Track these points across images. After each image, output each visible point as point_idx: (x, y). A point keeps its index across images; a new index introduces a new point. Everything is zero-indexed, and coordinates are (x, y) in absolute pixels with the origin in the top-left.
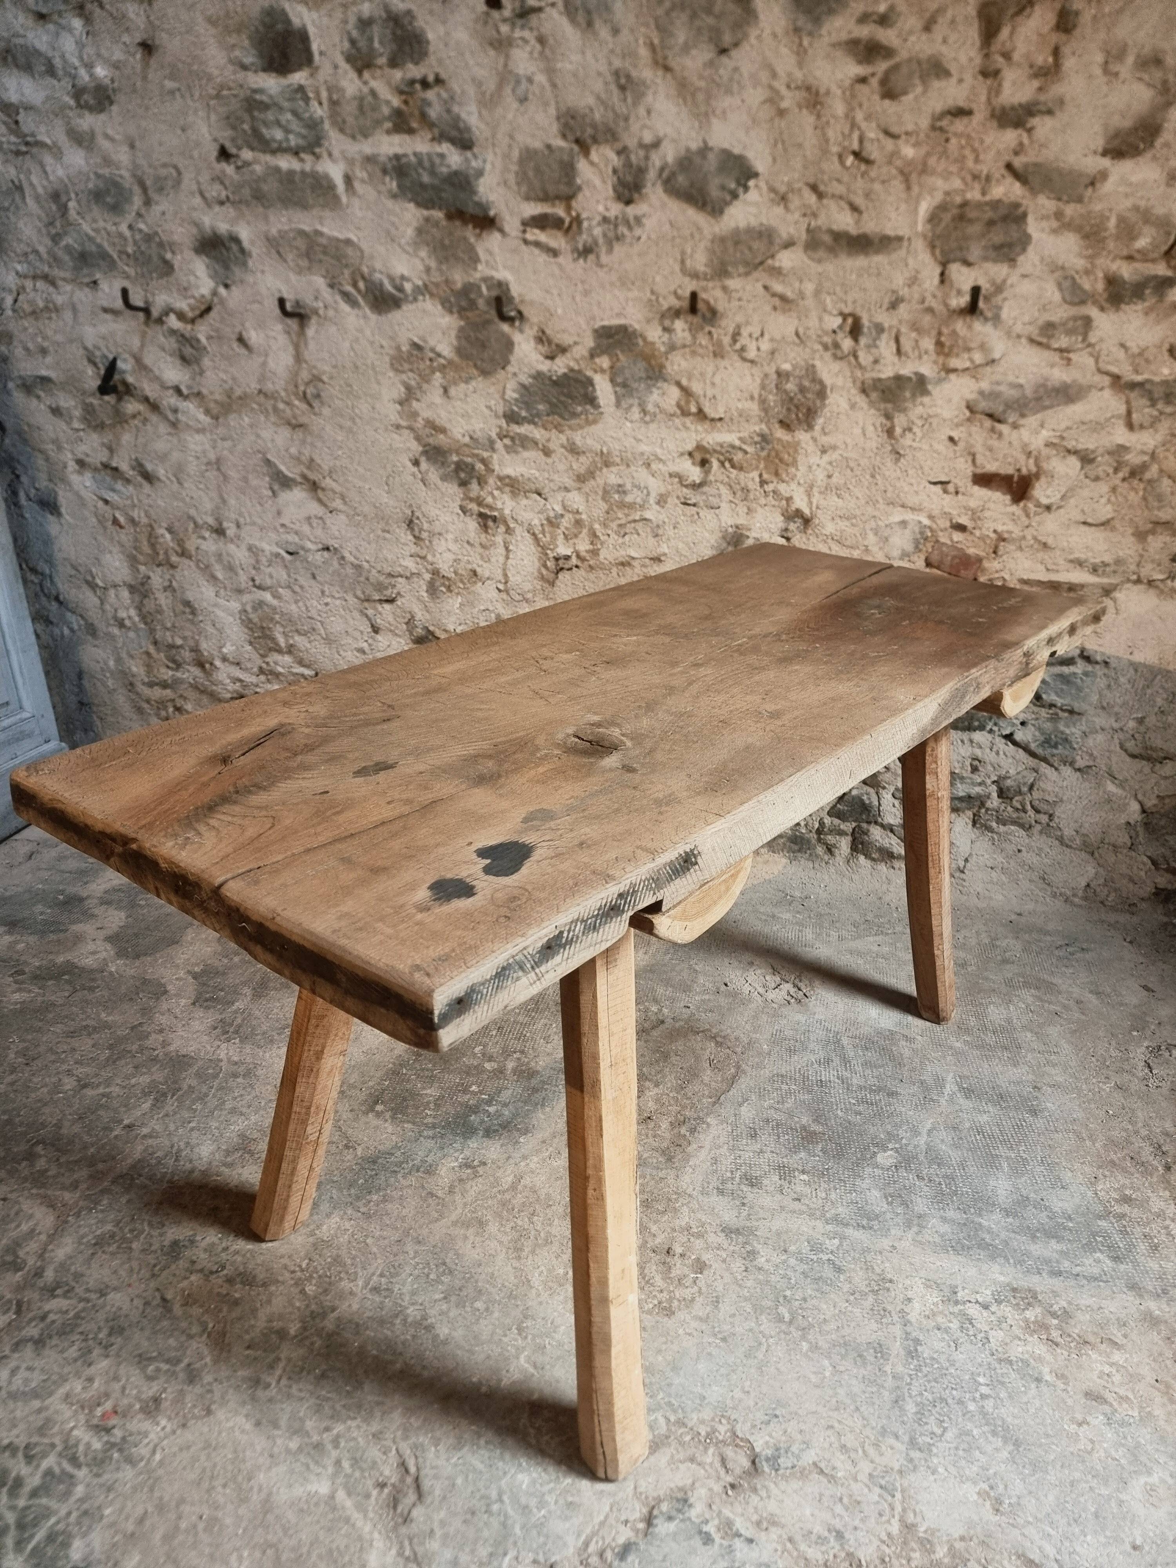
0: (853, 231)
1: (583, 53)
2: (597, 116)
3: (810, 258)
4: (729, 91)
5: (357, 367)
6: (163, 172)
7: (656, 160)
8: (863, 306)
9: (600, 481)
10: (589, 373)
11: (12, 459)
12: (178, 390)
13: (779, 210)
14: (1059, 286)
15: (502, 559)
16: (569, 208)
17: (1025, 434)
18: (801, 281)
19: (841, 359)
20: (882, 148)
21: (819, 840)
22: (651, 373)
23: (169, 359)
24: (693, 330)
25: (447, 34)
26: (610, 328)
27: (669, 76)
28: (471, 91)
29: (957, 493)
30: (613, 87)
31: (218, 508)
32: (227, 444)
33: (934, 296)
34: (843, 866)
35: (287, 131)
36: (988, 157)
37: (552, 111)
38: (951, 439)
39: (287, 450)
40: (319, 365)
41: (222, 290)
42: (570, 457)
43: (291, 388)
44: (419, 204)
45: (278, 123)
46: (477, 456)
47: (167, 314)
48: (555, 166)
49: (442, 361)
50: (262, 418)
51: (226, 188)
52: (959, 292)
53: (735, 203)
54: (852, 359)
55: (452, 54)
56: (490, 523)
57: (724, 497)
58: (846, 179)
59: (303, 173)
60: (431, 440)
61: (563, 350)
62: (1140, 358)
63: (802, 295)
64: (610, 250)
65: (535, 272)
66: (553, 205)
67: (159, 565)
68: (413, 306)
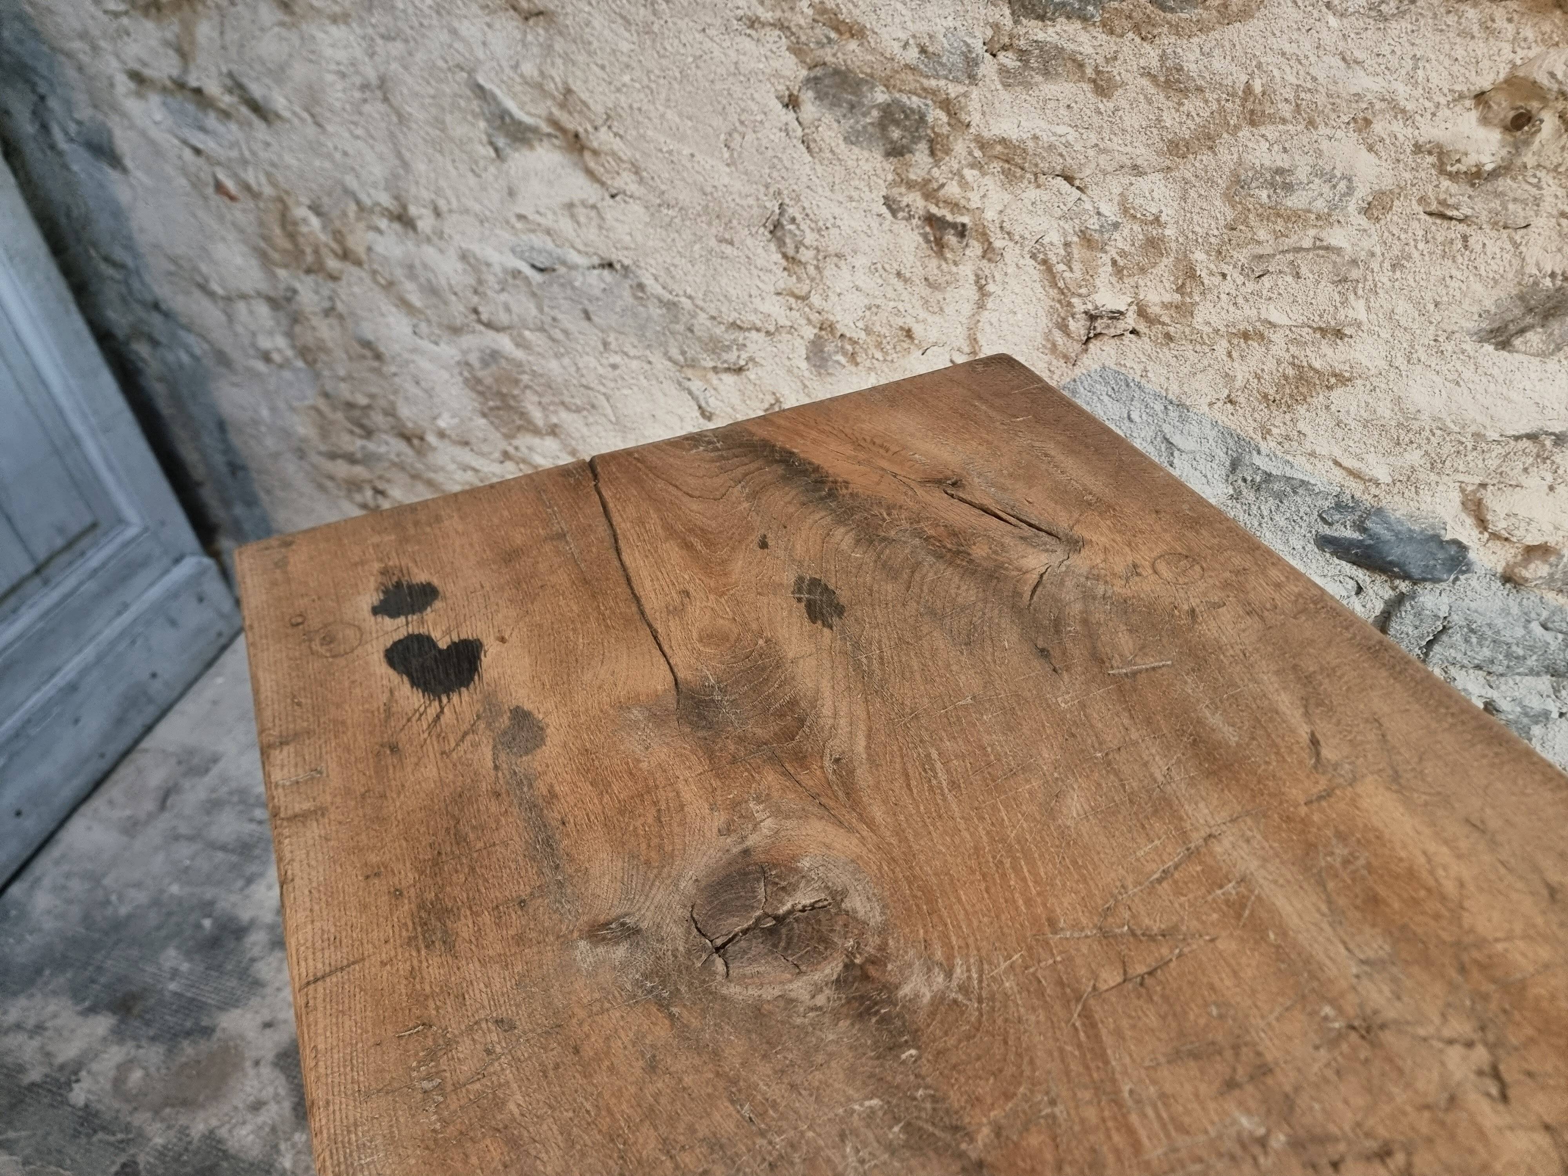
9: (1227, 156)
11: (25, 66)
15: (967, 309)
31: (395, 176)
32: (396, 49)
39: (516, 67)
42: (1160, 98)
46: (934, 93)
56: (951, 238)
57: (1547, 205)
60: (828, 55)
67: (309, 271)
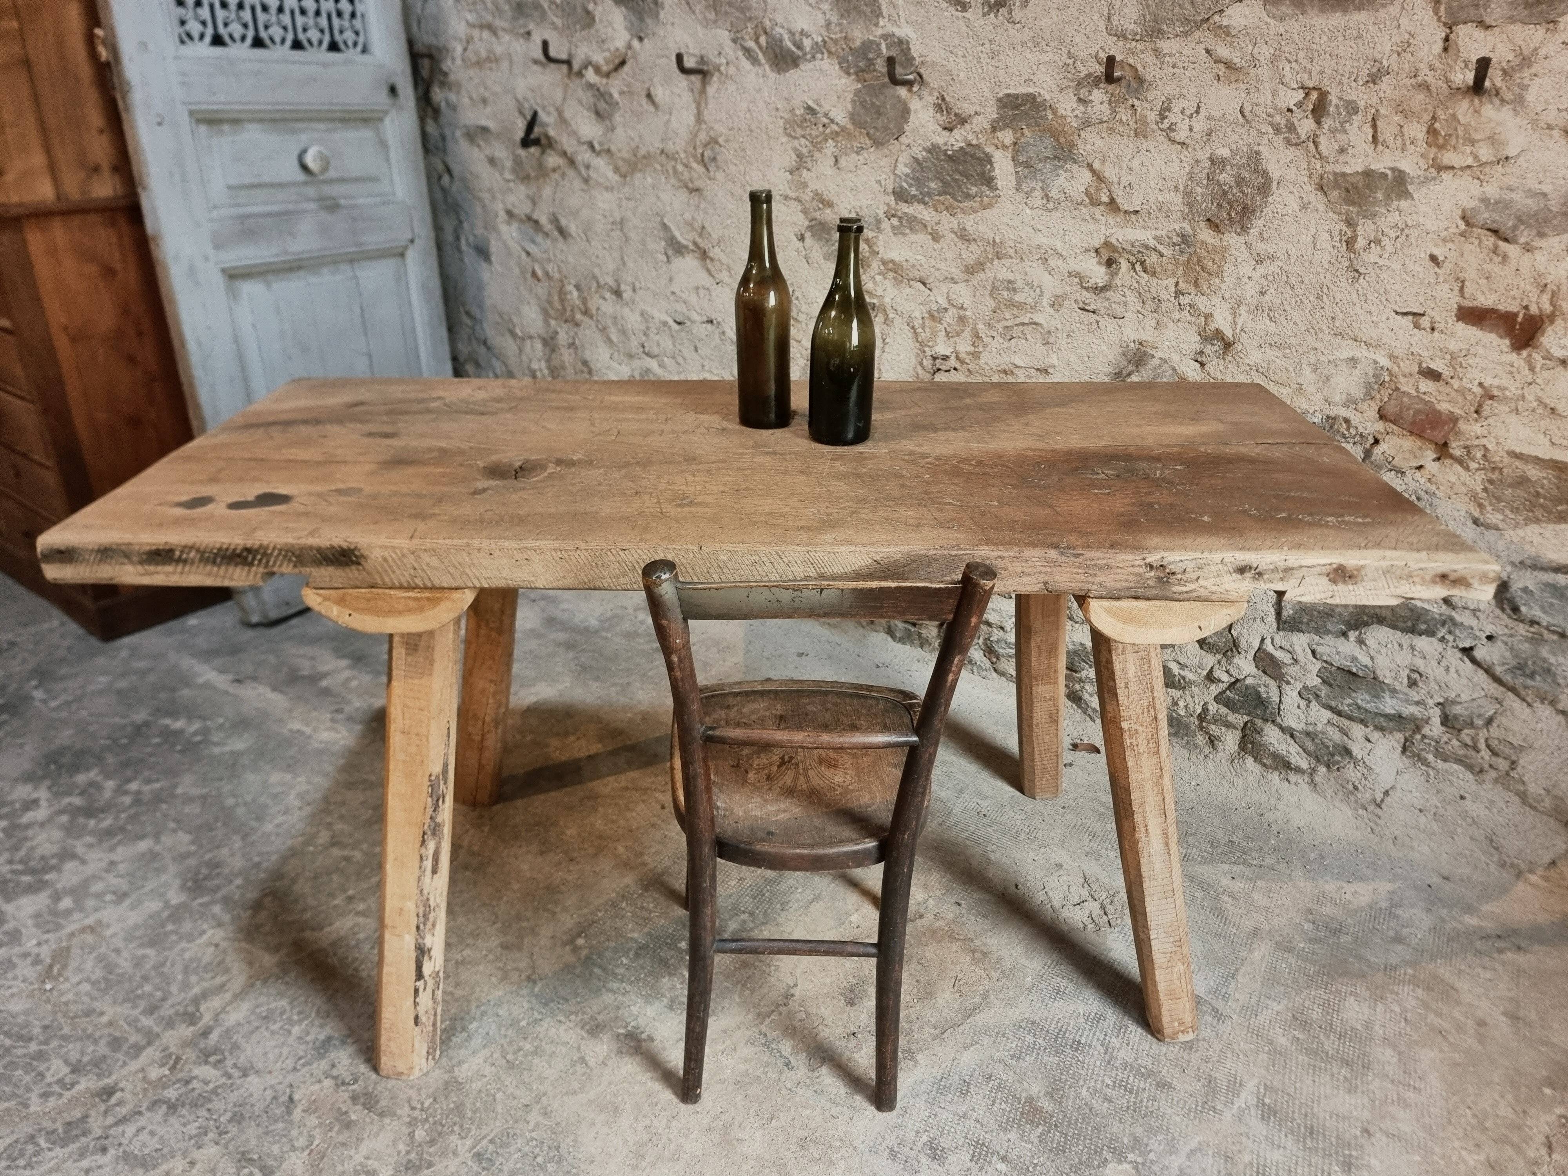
3: (1269, 14)
5: (751, 130)
8: (1332, 79)
9: (990, 274)
10: (989, 149)
11: (457, 205)
12: (591, 146)
18: (1254, 43)
19: (1296, 145)
21: (1201, 727)
22: (1059, 153)
23: (585, 113)
24: (1114, 103)
26: (1016, 96)
29: (1433, 329)
31: (618, 269)
32: (632, 204)
33: (1432, 68)
34: (1225, 766)
38: (1433, 258)
39: (682, 215)
40: (717, 126)
41: (636, 43)
42: (959, 243)
43: (690, 149)
47: (586, 67)
49: (836, 128)
50: (663, 180)
52: (1464, 65)
54: (1310, 146)
57: (1130, 305)
60: (817, 215)
61: (963, 121)
63: (1254, 62)
65: (940, 29)
67: (566, 321)
68: (810, 66)
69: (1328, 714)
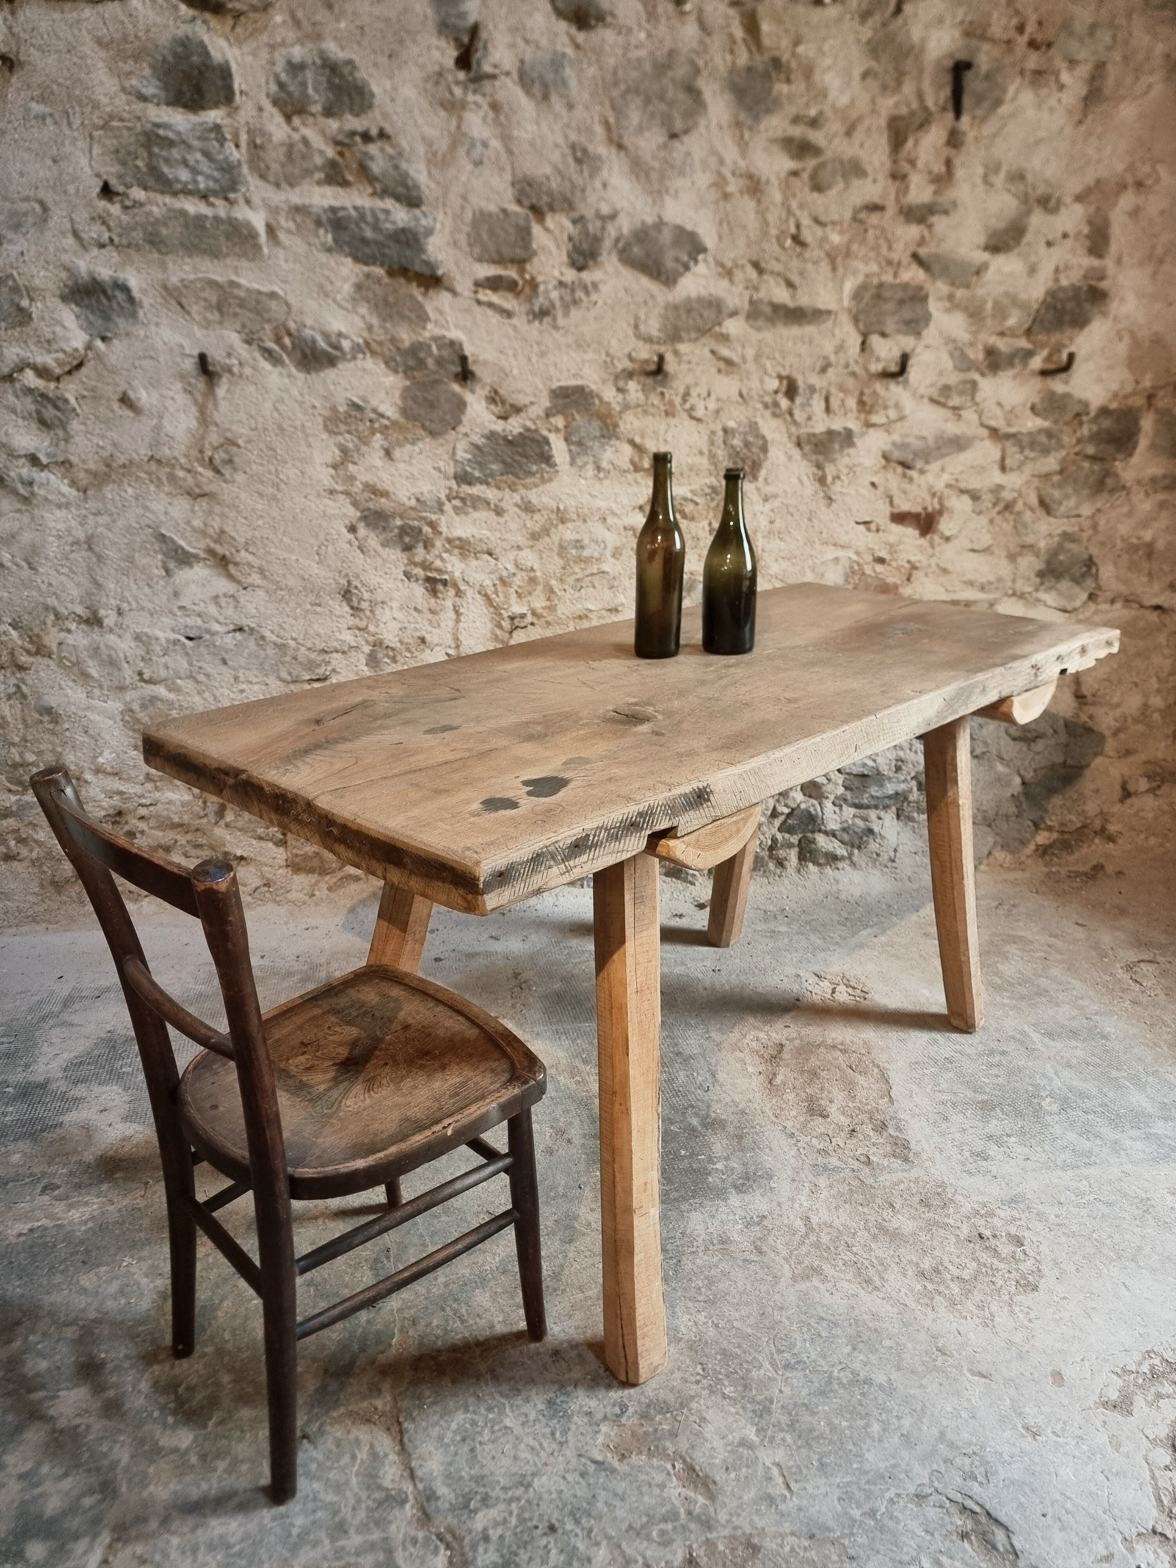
0: (791, 304)
1: (538, 124)
2: (554, 185)
3: (751, 326)
4: (682, 173)
5: (281, 429)
6: (23, 206)
7: (612, 231)
8: (797, 370)
9: (556, 538)
10: (545, 433)
12: (34, 460)
13: (724, 283)
14: (951, 354)
15: (451, 624)
16: (522, 271)
17: (929, 478)
18: (743, 347)
19: (779, 416)
20: (814, 234)
21: (772, 856)
22: (605, 432)
23: (21, 422)
24: (646, 391)
25: (395, 89)
26: (566, 388)
27: (622, 153)
28: (421, 149)
29: (878, 530)
30: (570, 159)
31: (89, 594)
33: (856, 362)
35: (195, 171)
36: (899, 247)
37: (508, 177)
38: (873, 484)
39: (188, 523)
40: (234, 427)
41: (99, 344)
42: (523, 515)
43: (194, 453)
44: (356, 259)
45: (185, 163)
46: (424, 518)
47: (21, 370)
48: (511, 230)
49: (386, 422)
50: (152, 488)
51: (109, 229)
52: (878, 359)
53: (688, 274)
54: (788, 417)
55: (400, 110)
56: (440, 587)
58: (783, 258)
59: (216, 218)
60: (371, 505)
61: (517, 410)
62: (1011, 414)
63: (744, 359)
64: (566, 314)
65: (488, 333)
66: (506, 268)
68: (351, 365)
69: (853, 811)
